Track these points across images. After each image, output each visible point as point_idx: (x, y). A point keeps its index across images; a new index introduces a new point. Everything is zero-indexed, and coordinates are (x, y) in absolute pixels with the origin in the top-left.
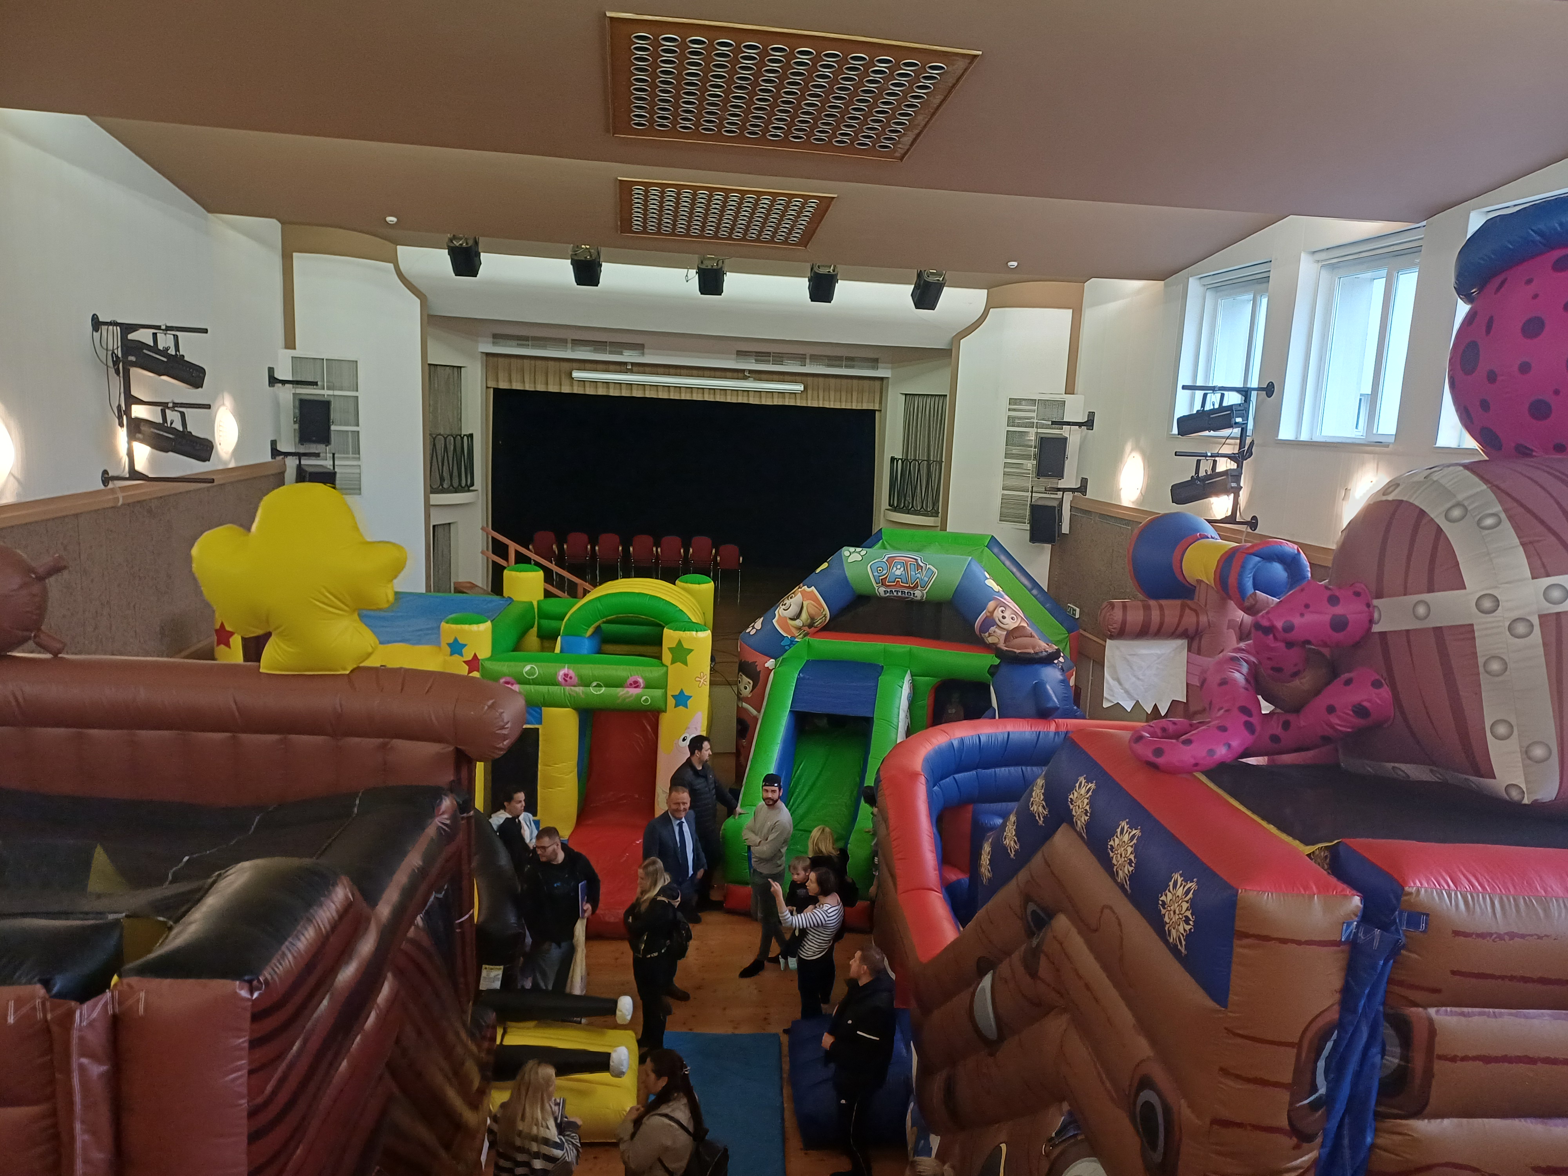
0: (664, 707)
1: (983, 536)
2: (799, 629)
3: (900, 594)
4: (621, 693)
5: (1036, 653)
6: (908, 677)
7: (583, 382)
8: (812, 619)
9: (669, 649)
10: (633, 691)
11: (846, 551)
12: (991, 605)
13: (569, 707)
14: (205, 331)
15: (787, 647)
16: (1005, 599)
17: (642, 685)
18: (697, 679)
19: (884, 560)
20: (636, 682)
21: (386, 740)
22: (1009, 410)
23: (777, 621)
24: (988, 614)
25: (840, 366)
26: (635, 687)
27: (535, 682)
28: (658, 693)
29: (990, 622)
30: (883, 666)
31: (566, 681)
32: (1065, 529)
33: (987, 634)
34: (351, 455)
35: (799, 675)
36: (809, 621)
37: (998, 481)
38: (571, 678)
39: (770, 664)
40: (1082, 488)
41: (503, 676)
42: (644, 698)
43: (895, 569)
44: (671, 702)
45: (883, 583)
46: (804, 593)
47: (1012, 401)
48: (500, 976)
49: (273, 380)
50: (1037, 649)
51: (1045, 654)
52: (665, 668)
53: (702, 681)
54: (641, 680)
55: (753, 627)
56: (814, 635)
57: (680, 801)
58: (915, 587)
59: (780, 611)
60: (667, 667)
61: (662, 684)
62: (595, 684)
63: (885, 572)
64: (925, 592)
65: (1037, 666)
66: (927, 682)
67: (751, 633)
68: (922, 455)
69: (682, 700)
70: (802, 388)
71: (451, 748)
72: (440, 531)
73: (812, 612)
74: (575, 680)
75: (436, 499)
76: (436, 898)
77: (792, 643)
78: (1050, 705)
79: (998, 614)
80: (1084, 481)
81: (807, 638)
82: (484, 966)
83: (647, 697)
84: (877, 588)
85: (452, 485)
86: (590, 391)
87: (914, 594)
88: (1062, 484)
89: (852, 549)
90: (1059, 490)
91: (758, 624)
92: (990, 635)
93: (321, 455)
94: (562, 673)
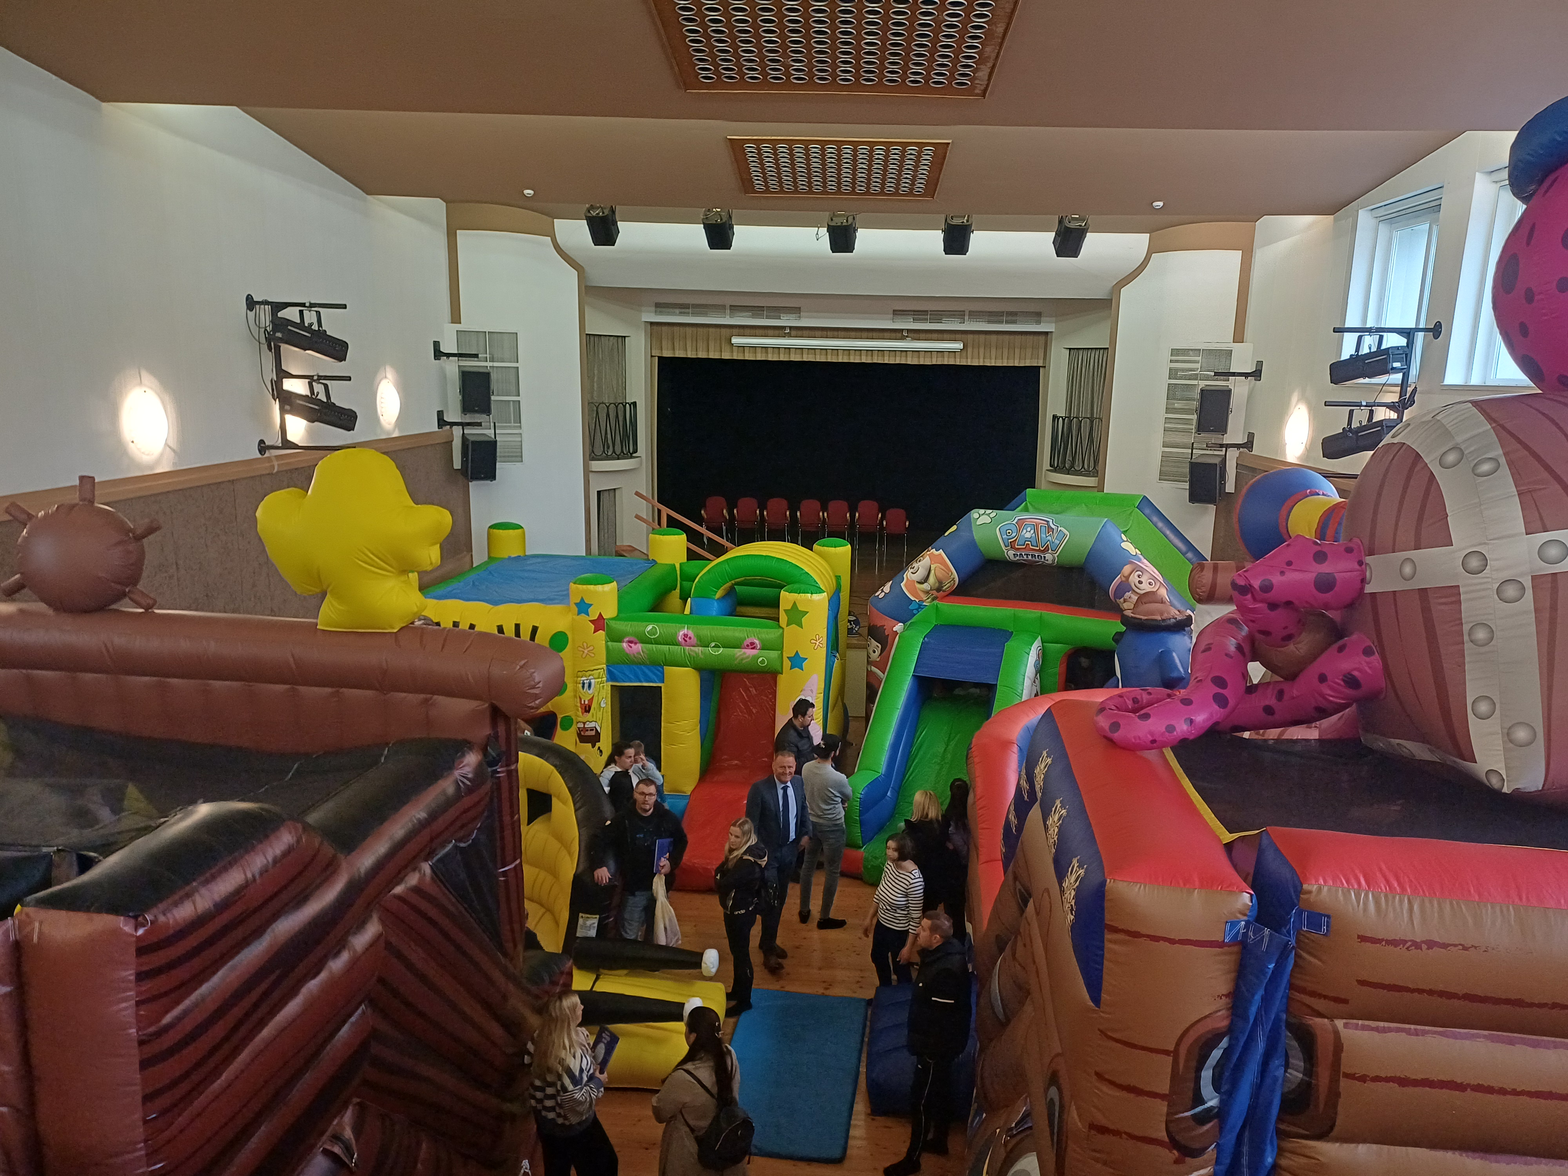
0: (780, 670)
1: (1133, 497)
2: (927, 592)
3: (1030, 557)
4: (739, 654)
5: (1163, 620)
6: (1037, 644)
7: (742, 347)
8: (940, 582)
9: (785, 610)
10: (750, 652)
11: (975, 514)
12: (1127, 569)
13: (689, 667)
14: (344, 307)
15: (915, 612)
16: (1143, 563)
17: (759, 647)
18: (813, 641)
19: (1014, 522)
20: (752, 644)
21: (429, 696)
22: (1171, 361)
23: (905, 585)
24: (1124, 579)
25: (1001, 322)
26: (752, 649)
27: (657, 642)
28: (774, 654)
29: (1125, 587)
30: (1012, 633)
31: (686, 641)
32: (1230, 487)
33: (1122, 600)
34: (513, 424)
35: (924, 639)
36: (937, 585)
37: (1158, 438)
38: (690, 638)
39: (899, 627)
40: (1249, 445)
41: (626, 634)
42: (761, 659)
43: (1025, 531)
44: (787, 664)
45: (1012, 546)
46: (932, 558)
47: (1175, 352)
48: (596, 925)
49: (438, 354)
50: (1165, 616)
51: (1173, 621)
52: (781, 631)
53: (818, 643)
54: (757, 642)
55: (882, 591)
56: (942, 599)
57: (785, 765)
58: (1046, 550)
59: (908, 575)
60: (783, 629)
61: (778, 646)
62: (713, 644)
63: (1014, 534)
64: (1056, 555)
65: (1164, 635)
66: (1058, 649)
67: (880, 597)
68: (1085, 413)
69: (797, 661)
70: (961, 346)
71: (487, 705)
72: (604, 497)
73: (939, 575)
74: (694, 640)
75: (597, 465)
76: (456, 847)
77: (920, 607)
78: (1175, 675)
79: (1134, 579)
80: (1251, 436)
81: (935, 602)
82: (581, 914)
83: (763, 658)
84: (1006, 551)
85: (614, 451)
86: (749, 356)
87: (1045, 557)
88: (1227, 439)
89: (982, 511)
90: (1222, 446)
91: (887, 588)
92: (1125, 601)
93: (483, 424)
94: (681, 633)
